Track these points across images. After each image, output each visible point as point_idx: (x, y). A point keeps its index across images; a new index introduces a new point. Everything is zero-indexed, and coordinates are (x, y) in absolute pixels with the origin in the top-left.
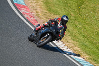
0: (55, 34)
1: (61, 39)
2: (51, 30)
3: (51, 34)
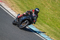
0: (31, 20)
1: (34, 23)
2: (28, 18)
3: (29, 20)
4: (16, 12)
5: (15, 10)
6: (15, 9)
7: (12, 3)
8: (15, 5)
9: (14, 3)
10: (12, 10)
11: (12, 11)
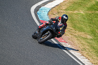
0: (55, 31)
2: (51, 28)
4: (89, 59)
5: (87, 56)
6: (87, 54)
7: (82, 44)
8: (88, 48)
9: (87, 44)
10: (83, 55)
11: (82, 57)
